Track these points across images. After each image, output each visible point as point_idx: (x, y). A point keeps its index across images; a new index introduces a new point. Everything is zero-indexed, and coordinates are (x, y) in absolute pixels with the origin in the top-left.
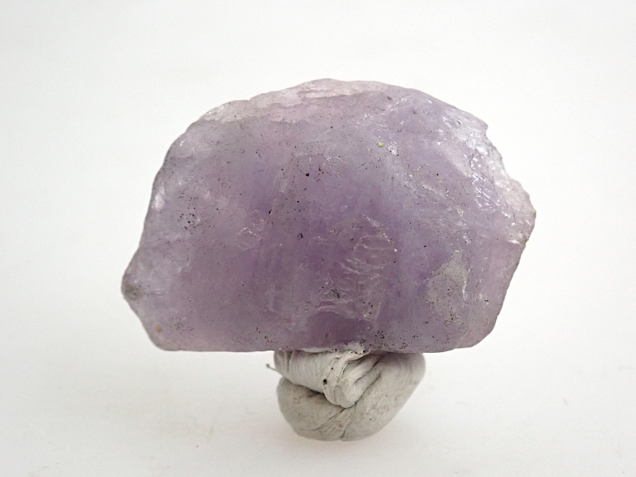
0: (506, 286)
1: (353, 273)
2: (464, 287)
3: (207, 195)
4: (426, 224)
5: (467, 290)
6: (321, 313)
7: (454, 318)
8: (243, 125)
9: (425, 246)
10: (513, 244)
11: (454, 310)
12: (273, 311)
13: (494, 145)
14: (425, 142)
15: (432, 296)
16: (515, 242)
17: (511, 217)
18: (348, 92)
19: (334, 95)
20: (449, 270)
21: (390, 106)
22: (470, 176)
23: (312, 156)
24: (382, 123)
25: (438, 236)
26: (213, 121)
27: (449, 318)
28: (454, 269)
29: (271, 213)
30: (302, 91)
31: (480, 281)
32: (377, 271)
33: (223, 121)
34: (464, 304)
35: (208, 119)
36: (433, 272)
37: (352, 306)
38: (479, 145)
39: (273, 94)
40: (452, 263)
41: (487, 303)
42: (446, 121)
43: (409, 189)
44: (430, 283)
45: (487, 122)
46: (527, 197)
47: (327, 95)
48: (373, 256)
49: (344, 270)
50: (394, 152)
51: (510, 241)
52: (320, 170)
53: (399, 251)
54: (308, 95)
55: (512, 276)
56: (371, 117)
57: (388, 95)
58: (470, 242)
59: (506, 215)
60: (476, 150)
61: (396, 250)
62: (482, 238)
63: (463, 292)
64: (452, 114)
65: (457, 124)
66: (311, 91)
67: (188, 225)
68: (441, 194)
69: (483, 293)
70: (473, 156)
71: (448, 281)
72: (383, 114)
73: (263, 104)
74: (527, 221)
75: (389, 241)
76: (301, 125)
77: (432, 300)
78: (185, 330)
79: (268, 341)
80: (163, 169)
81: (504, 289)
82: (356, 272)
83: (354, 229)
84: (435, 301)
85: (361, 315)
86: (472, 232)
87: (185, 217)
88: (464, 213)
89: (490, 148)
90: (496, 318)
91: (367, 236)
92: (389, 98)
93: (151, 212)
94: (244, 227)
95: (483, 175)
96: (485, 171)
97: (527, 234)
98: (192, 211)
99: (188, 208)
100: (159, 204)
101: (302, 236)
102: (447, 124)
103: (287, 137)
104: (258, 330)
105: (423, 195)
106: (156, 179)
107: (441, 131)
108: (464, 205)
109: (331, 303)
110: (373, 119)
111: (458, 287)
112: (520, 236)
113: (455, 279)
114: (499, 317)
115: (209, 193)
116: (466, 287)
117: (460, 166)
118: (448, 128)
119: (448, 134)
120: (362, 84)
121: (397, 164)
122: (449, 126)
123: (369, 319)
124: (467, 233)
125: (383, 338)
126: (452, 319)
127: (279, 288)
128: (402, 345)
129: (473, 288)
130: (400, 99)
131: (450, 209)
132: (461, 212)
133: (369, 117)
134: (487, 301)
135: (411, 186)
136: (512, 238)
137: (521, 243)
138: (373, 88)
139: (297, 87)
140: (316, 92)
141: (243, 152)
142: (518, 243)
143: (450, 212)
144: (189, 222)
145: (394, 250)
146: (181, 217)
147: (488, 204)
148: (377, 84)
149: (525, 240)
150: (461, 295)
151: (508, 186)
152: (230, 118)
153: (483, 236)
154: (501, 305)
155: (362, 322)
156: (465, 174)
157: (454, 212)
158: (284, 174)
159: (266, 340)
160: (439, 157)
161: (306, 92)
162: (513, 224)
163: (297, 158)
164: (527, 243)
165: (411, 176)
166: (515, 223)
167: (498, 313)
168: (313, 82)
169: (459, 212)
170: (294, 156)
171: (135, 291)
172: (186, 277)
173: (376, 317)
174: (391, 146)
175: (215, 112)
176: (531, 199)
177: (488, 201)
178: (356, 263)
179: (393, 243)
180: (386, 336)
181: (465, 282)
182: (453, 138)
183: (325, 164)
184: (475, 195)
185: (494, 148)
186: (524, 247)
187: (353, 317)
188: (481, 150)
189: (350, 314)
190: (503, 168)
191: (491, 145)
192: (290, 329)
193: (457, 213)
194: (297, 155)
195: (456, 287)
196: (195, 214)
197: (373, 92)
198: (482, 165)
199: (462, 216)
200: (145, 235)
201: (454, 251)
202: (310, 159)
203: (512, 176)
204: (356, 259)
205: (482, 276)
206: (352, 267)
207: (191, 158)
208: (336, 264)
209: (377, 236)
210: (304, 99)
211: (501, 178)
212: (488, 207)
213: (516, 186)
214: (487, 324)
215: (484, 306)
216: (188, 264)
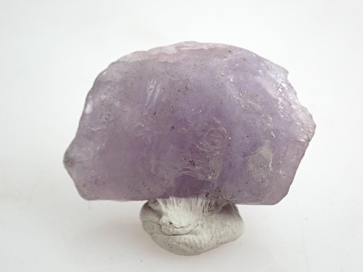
0: (296, 167)
1: (204, 151)
2: (271, 163)
3: (118, 104)
4: (249, 123)
5: (272, 165)
6: (183, 176)
7: (264, 181)
8: (141, 63)
9: (248, 136)
10: (301, 141)
11: (264, 177)
12: (154, 173)
13: (292, 85)
14: (250, 76)
15: (251, 166)
16: (302, 140)
17: (301, 125)
18: (206, 48)
19: (197, 48)
20: (262, 152)
21: (230, 55)
22: (276, 98)
23: (182, 80)
24: (225, 64)
25: (256, 130)
26: (124, 61)
27: (260, 181)
28: (265, 151)
29: (156, 114)
30: (178, 47)
31: (281, 162)
32: (218, 150)
33: (131, 61)
34: (270, 173)
35: (121, 60)
36: (252, 152)
37: (202, 171)
38: (282, 82)
39: (161, 48)
40: (264, 148)
41: (284, 177)
42: (264, 66)
43: (239, 101)
44: (250, 158)
45: (288, 70)
46: (311, 116)
47: (194, 49)
48: (216, 141)
49: (198, 149)
50: (231, 80)
51: (300, 140)
52: (186, 88)
53: (232, 138)
54: (181, 49)
55: (300, 162)
56: (219, 60)
57: (230, 50)
58: (275, 136)
59: (298, 124)
60: (281, 85)
61: (230, 138)
62: (282, 136)
63: (270, 166)
64: (267, 63)
65: (270, 68)
66: (183, 47)
67: (105, 121)
68: (259, 107)
69: (282, 170)
70: (279, 88)
71: (261, 158)
72: (226, 60)
73: (155, 53)
74: (310, 130)
75: (226, 132)
76: (177, 64)
77: (251, 170)
78: (100, 184)
79: (150, 192)
80: (93, 89)
81: (295, 168)
82: (205, 150)
83: (205, 124)
84: (253, 170)
85: (207, 177)
86: (276, 131)
87: (104, 116)
88: (272, 120)
89: (290, 87)
90: (290, 187)
91: (212, 128)
92: (230, 51)
93: (84, 114)
94: (139, 123)
95: (285, 100)
96: (286, 97)
97: (310, 137)
98: (108, 113)
99: (106, 111)
100: (89, 110)
101: (174, 128)
102: (264, 67)
103: (168, 69)
104: (144, 185)
105: (248, 106)
106: (88, 95)
107: (260, 71)
108: (272, 115)
109: (189, 170)
110: (220, 62)
111: (267, 162)
112: (306, 137)
113: (265, 157)
114: (291, 186)
115: (119, 102)
116: (272, 163)
117: (271, 92)
118: (265, 70)
119: (264, 72)
120: (215, 44)
121: (233, 87)
122: (265, 69)
123: (212, 180)
124: (274, 131)
125: (220, 191)
126: (263, 182)
127: (158, 159)
128: (231, 196)
129: (276, 166)
130: (236, 52)
131: (263, 116)
132: (271, 119)
133: (217, 60)
134: (284, 175)
135: (241, 100)
136: (301, 138)
137: (306, 141)
138: (221, 46)
139: (175, 45)
140: (186, 47)
141: (141, 78)
142: (305, 141)
143: (264, 117)
144: (106, 119)
145: (229, 138)
146: (101, 116)
147: (287, 116)
148: (223, 45)
149: (309, 140)
150: (268, 167)
151: (300, 109)
152: (134, 60)
153: (283, 134)
154: (293, 178)
155: (208, 182)
156: (274, 96)
157: (266, 118)
158: (165, 91)
159: (149, 191)
160: (258, 85)
161: (181, 47)
162: (302, 129)
163: (173, 82)
164: (310, 143)
165: (241, 95)
166: (303, 129)
167: (291, 184)
168: (185, 42)
169: (269, 118)
170: (171, 81)
171: (71, 161)
172: (102, 153)
173: (216, 178)
174: (230, 77)
175: (125, 57)
176: (313, 118)
177: (287, 114)
178: (205, 145)
179: (228, 134)
180: (222, 191)
181: (271, 160)
182: (267, 75)
183: (189, 85)
184: (279, 109)
185: (292, 87)
186: (308, 145)
187: (202, 179)
188: (284, 85)
189: (201, 177)
190: (297, 99)
191: (290, 85)
192: (164, 185)
193: (268, 118)
194: (173, 79)
195: (266, 162)
196: (110, 114)
197: (221, 48)
198: (284, 94)
199: (271, 120)
200: (79, 129)
201: (265, 140)
202: (181, 81)
203: (302, 104)
204: (206, 142)
205: (282, 159)
206: (202, 147)
207: (110, 82)
208: (193, 145)
209: (219, 128)
210: (179, 50)
211: (295, 104)
212: (286, 117)
213: (304, 110)
214: (284, 189)
215: (283, 178)
216: (104, 144)
